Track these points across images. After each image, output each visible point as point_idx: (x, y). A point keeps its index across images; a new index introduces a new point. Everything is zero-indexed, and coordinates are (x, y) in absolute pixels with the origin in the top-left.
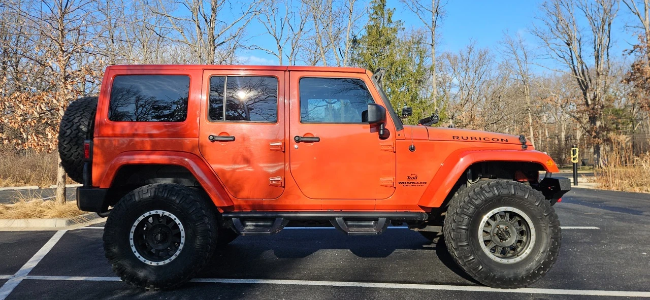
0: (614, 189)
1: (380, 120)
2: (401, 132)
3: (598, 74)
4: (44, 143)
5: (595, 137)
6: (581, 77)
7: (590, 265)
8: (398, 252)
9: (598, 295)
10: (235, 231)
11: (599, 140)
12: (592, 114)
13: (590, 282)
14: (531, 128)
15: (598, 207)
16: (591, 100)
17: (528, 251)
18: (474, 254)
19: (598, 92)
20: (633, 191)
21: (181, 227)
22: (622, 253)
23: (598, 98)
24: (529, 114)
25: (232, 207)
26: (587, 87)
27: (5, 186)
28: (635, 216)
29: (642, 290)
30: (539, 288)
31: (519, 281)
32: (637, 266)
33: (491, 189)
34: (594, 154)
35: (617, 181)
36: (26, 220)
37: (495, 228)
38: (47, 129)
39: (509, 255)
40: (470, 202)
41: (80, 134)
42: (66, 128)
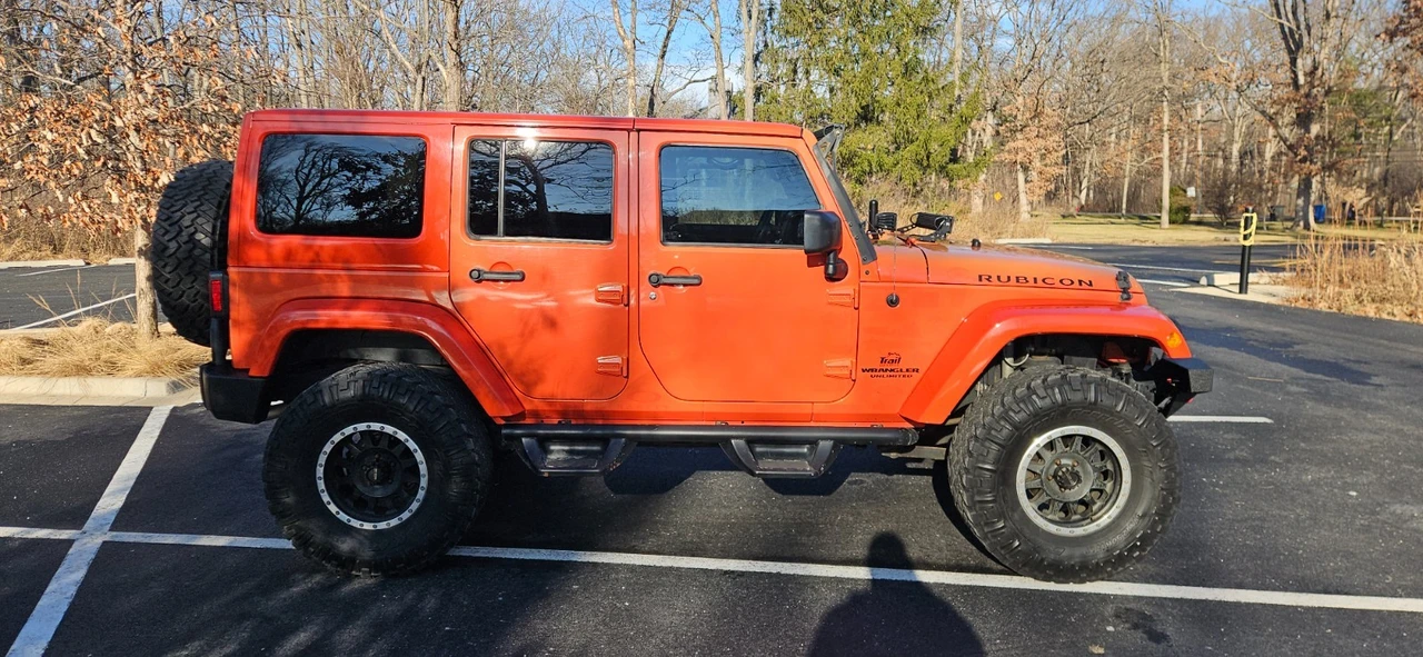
0: (1322, 306)
1: (829, 246)
2: (871, 266)
3: (1328, 16)
4: (106, 216)
5: (1304, 160)
6: (1288, 21)
7: (1238, 522)
8: (855, 482)
9: (1243, 601)
10: (528, 464)
11: (1312, 167)
12: (1305, 107)
13: (1232, 567)
14: (1166, 135)
15: (1281, 361)
16: (1305, 75)
17: (1114, 512)
18: (1005, 518)
19: (1322, 56)
20: (1363, 315)
21: (419, 456)
22: (1308, 492)
23: (1320, 70)
24: (1165, 103)
25: (522, 415)
26: (1299, 45)
27: (11, 259)
28: (1353, 386)
29: (1330, 589)
30: (1128, 581)
31: (1091, 570)
32: (1331, 527)
33: (1049, 391)
34: (1298, 197)
35: (1331, 290)
36: (82, 379)
37: (1051, 464)
38: (108, 182)
39: (1075, 517)
40: (1005, 416)
41: (197, 252)
42: (166, 238)
